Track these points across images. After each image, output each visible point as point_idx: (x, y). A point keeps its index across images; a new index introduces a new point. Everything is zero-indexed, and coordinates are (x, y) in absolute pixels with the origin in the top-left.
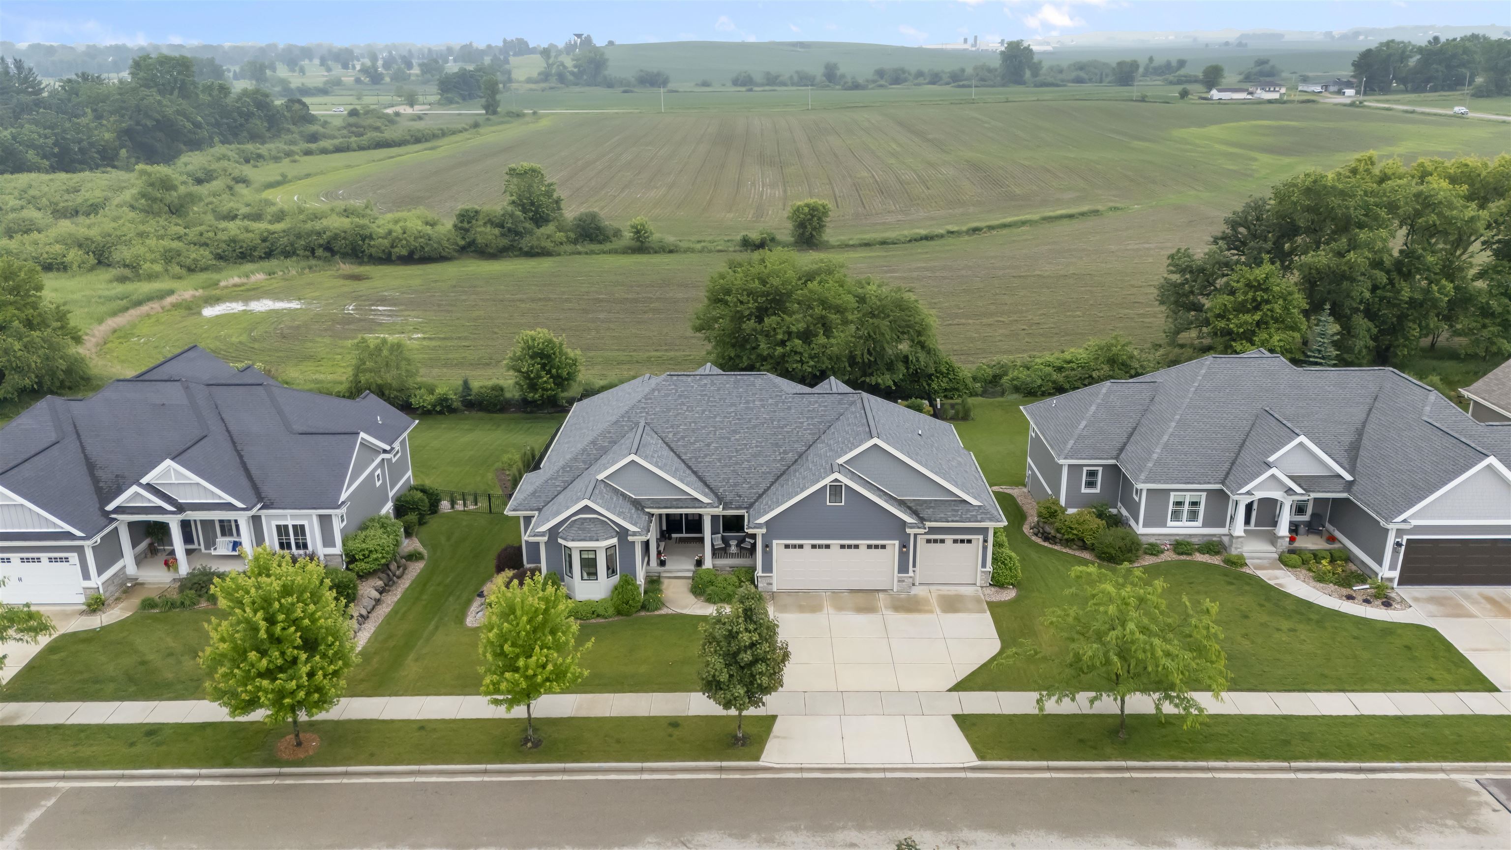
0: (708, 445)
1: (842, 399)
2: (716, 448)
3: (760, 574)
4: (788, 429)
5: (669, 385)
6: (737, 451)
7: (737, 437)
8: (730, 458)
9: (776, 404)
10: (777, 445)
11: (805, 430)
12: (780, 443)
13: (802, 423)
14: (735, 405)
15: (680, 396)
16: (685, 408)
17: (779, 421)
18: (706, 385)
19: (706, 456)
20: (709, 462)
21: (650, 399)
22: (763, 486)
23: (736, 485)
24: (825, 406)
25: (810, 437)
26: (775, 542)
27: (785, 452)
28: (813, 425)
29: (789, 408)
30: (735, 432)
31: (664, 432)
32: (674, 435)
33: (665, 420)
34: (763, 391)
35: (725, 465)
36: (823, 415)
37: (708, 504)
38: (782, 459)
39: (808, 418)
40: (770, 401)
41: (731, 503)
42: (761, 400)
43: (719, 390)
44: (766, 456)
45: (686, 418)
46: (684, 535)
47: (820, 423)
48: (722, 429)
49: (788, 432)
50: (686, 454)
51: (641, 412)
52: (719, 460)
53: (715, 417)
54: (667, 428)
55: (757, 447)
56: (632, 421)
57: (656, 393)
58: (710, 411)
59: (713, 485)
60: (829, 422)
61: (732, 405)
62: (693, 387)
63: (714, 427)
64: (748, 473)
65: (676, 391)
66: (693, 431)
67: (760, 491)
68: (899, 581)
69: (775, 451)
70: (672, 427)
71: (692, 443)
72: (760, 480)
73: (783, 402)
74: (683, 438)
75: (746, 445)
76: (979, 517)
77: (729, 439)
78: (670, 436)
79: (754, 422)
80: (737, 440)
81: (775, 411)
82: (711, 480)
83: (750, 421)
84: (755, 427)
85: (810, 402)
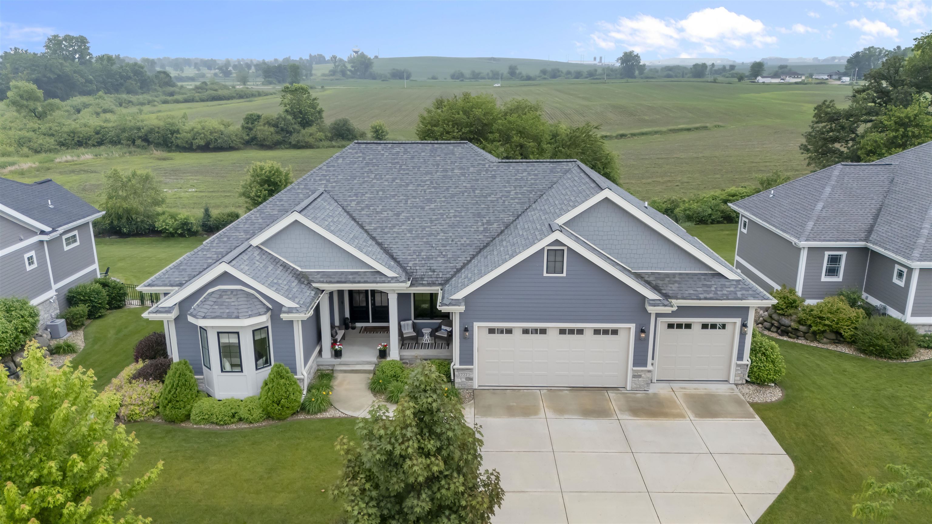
0: (398, 215)
1: (555, 168)
2: (408, 218)
3: (457, 366)
4: (492, 198)
5: (356, 153)
6: (431, 221)
7: (433, 206)
8: (424, 229)
9: (479, 172)
10: (479, 215)
11: (512, 199)
12: (484, 212)
13: (509, 192)
14: (431, 174)
15: (367, 164)
16: (373, 176)
17: (482, 189)
18: (398, 153)
19: (394, 226)
20: (398, 233)
21: (334, 166)
22: (463, 260)
23: (428, 258)
24: (536, 175)
25: (518, 206)
26: (476, 325)
27: (489, 223)
28: (522, 194)
29: (494, 177)
30: (430, 201)
31: (346, 200)
32: (358, 203)
33: (348, 188)
34: (464, 160)
35: (417, 237)
36: (532, 184)
37: (393, 278)
38: (485, 230)
39: (515, 187)
40: (472, 169)
41: (422, 279)
42: (461, 168)
43: (413, 158)
44: (466, 227)
45: (373, 186)
46: (371, 324)
47: (531, 192)
48: (414, 197)
49: (492, 202)
50: (370, 223)
51: (320, 180)
52: (410, 231)
53: (408, 185)
54: (350, 196)
55: (455, 216)
56: (309, 189)
57: (340, 161)
58: (401, 179)
59: (401, 258)
60: (541, 191)
61: (427, 173)
62: (383, 155)
63: (406, 195)
64: (443, 246)
65: (364, 159)
66: (381, 199)
67: (459, 266)
68: (634, 376)
69: (477, 222)
70: (356, 195)
71: (377, 213)
72: (459, 253)
73: (487, 171)
74: (368, 207)
75: (442, 215)
76: (739, 294)
77: (423, 208)
78: (353, 204)
79: (452, 191)
80: (433, 210)
81: (477, 180)
82: (399, 253)
83: (447, 189)
84: (453, 196)
85: (518, 171)
